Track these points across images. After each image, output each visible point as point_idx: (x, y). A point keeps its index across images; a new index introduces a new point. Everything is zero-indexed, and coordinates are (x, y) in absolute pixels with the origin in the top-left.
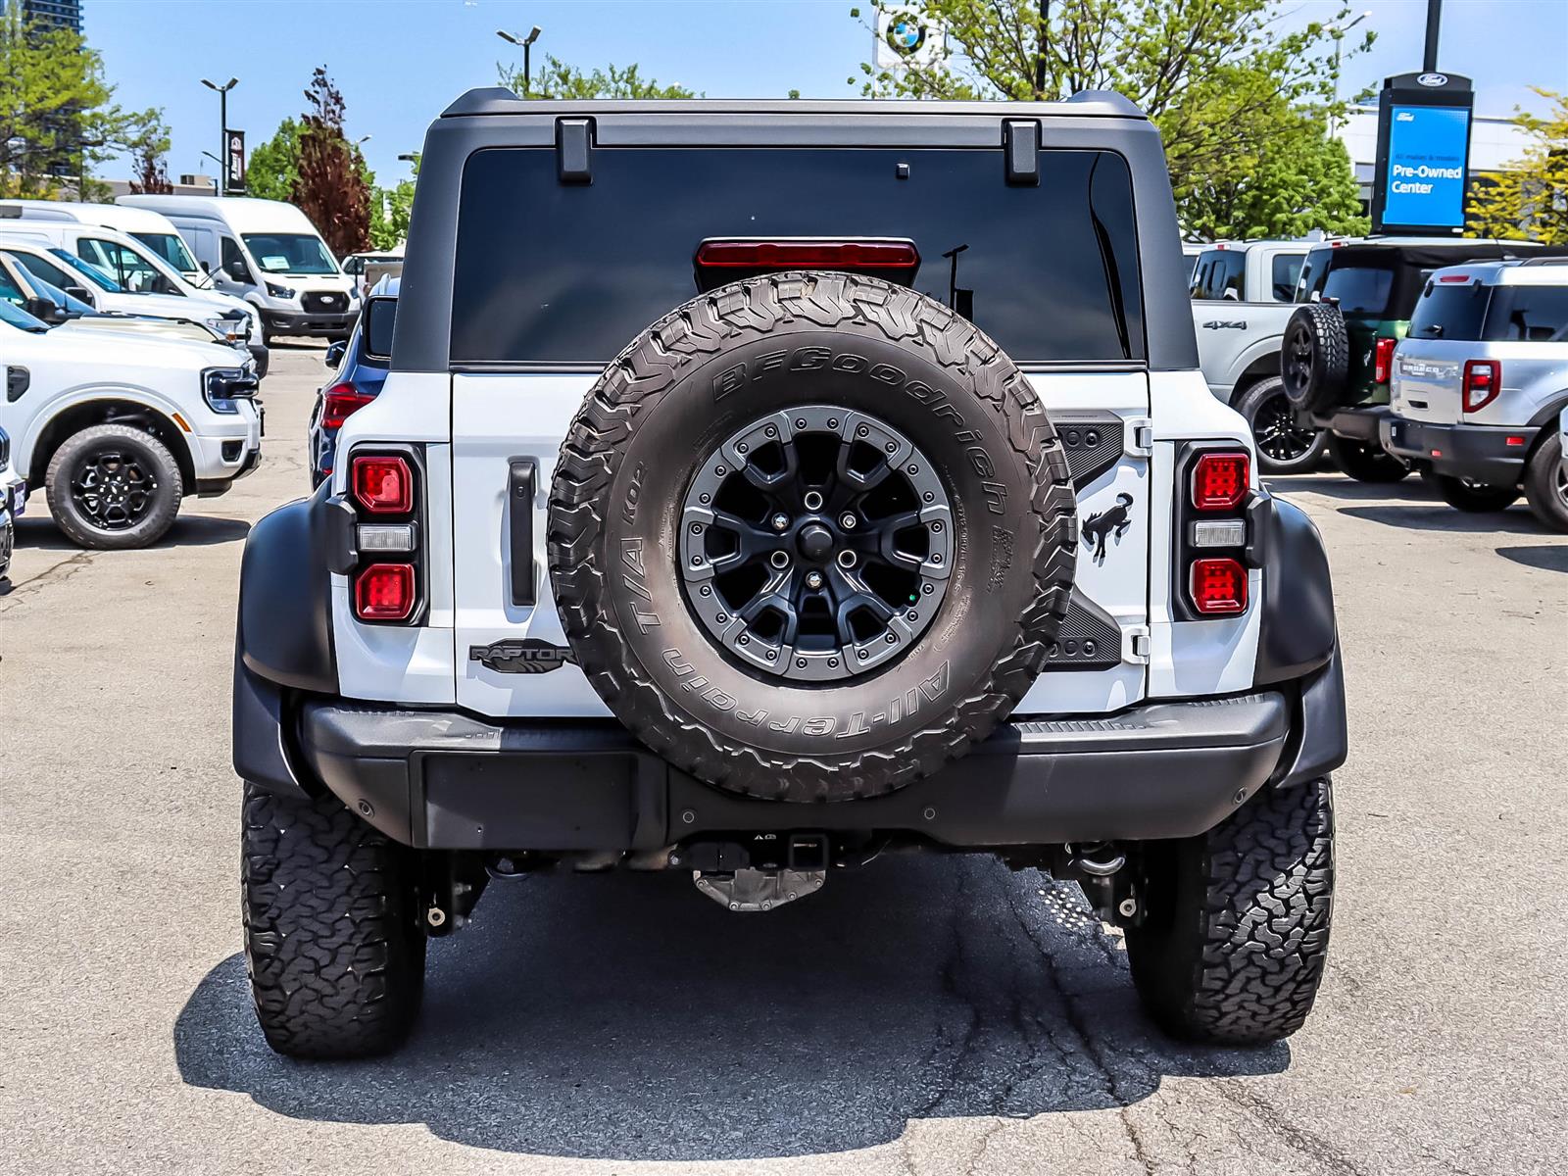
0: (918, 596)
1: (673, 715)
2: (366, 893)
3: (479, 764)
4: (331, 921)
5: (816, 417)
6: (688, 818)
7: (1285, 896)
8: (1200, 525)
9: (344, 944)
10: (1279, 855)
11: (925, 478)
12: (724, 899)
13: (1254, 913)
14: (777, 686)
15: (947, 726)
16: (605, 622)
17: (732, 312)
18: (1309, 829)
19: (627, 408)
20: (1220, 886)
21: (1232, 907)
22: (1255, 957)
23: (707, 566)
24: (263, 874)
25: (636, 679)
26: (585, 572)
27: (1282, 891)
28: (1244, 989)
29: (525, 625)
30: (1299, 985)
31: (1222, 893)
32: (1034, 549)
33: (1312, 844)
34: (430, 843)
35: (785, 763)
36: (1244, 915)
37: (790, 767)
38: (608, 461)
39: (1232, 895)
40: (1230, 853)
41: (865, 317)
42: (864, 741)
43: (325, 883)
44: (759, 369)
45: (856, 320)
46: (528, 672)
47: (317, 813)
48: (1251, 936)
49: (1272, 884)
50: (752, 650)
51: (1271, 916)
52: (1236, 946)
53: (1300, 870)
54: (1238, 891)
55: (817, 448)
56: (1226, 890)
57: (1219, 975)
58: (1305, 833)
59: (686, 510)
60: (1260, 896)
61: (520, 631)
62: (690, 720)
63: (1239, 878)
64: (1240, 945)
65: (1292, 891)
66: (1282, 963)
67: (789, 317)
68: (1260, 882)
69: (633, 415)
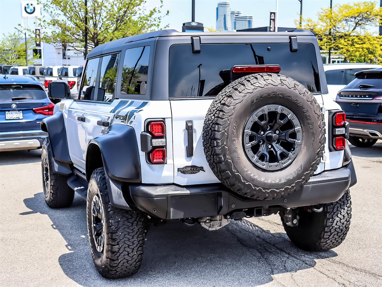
0: (294, 149)
1: (243, 181)
2: (141, 233)
3: (182, 197)
4: (133, 241)
5: (272, 108)
6: (233, 206)
7: (343, 215)
8: (337, 129)
9: (135, 247)
10: (342, 205)
11: (296, 121)
12: (207, 228)
13: (338, 219)
14: (265, 172)
15: (302, 179)
16: (228, 159)
17: (254, 83)
18: (347, 198)
19: (232, 107)
20: (330, 213)
21: (332, 218)
22: (336, 229)
23: (250, 144)
24: (115, 231)
25: (235, 172)
26: (224, 147)
27: (343, 214)
28: (333, 237)
29: (191, 162)
30: (344, 235)
31: (330, 215)
32: (319, 136)
33: (348, 202)
34: (171, 218)
35: (268, 190)
36: (335, 219)
37: (269, 191)
38: (228, 120)
39: (332, 215)
40: (332, 205)
41: (283, 83)
42: (285, 184)
43: (131, 232)
44: (261, 97)
45: (281, 84)
46: (192, 173)
47: (128, 214)
48: (336, 225)
49: (341, 212)
50: (260, 164)
51: (341, 219)
52: (333, 227)
53: (346, 208)
54: (334, 214)
55: (273, 115)
56: (331, 214)
57: (328, 234)
58: (346, 199)
59: (245, 131)
60: (338, 215)
61: (190, 164)
62: (248, 181)
63: (334, 211)
64: (334, 227)
65: (344, 213)
66: (342, 230)
67: (267, 84)
68: (338, 212)
69: (234, 109)
